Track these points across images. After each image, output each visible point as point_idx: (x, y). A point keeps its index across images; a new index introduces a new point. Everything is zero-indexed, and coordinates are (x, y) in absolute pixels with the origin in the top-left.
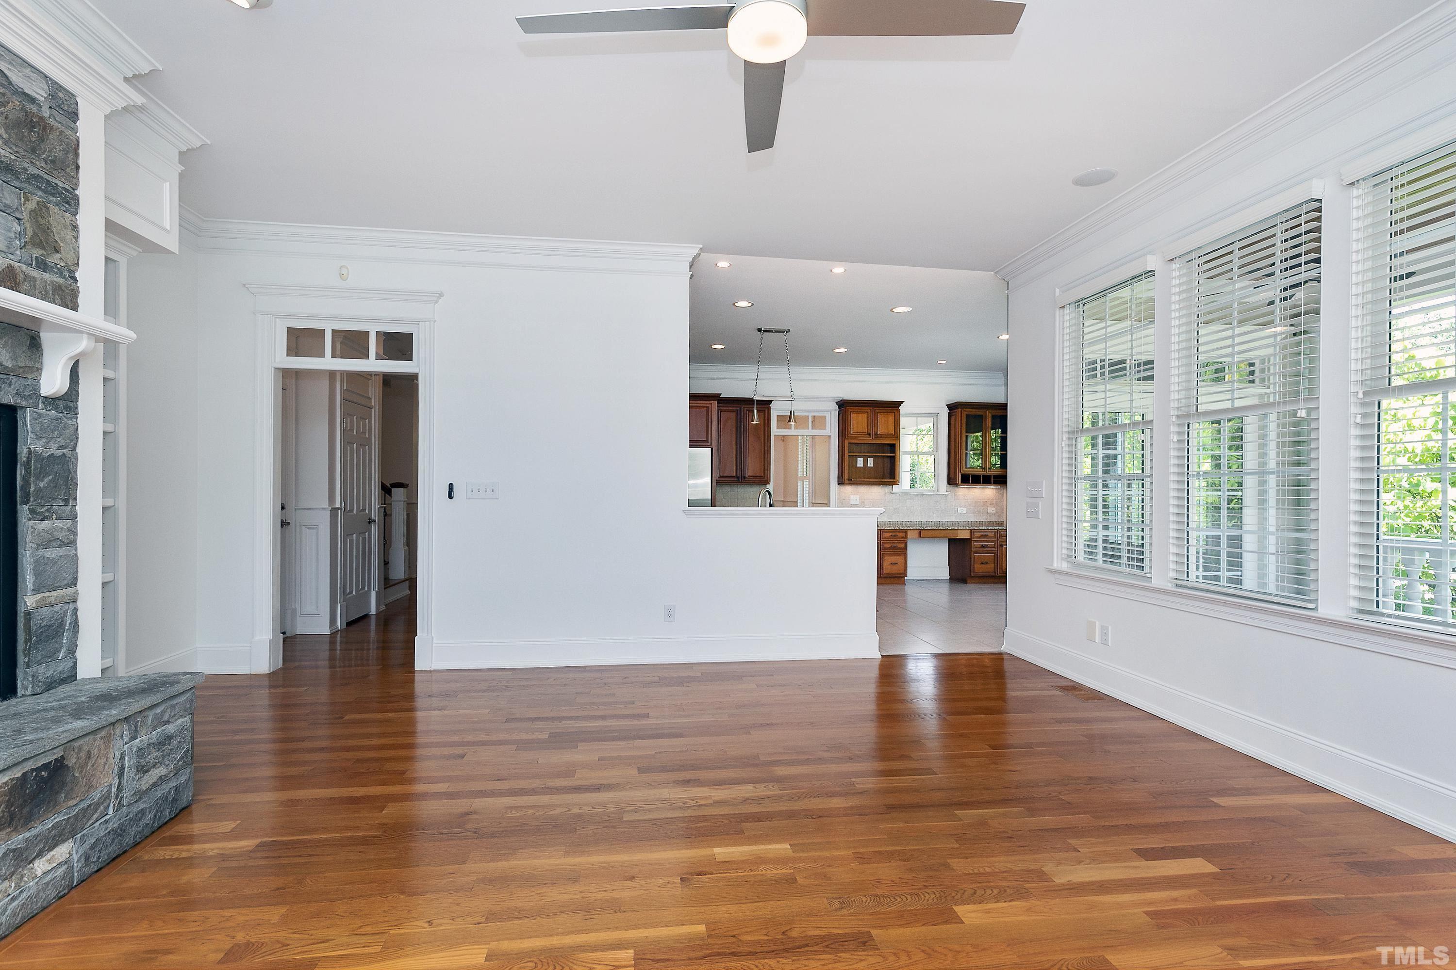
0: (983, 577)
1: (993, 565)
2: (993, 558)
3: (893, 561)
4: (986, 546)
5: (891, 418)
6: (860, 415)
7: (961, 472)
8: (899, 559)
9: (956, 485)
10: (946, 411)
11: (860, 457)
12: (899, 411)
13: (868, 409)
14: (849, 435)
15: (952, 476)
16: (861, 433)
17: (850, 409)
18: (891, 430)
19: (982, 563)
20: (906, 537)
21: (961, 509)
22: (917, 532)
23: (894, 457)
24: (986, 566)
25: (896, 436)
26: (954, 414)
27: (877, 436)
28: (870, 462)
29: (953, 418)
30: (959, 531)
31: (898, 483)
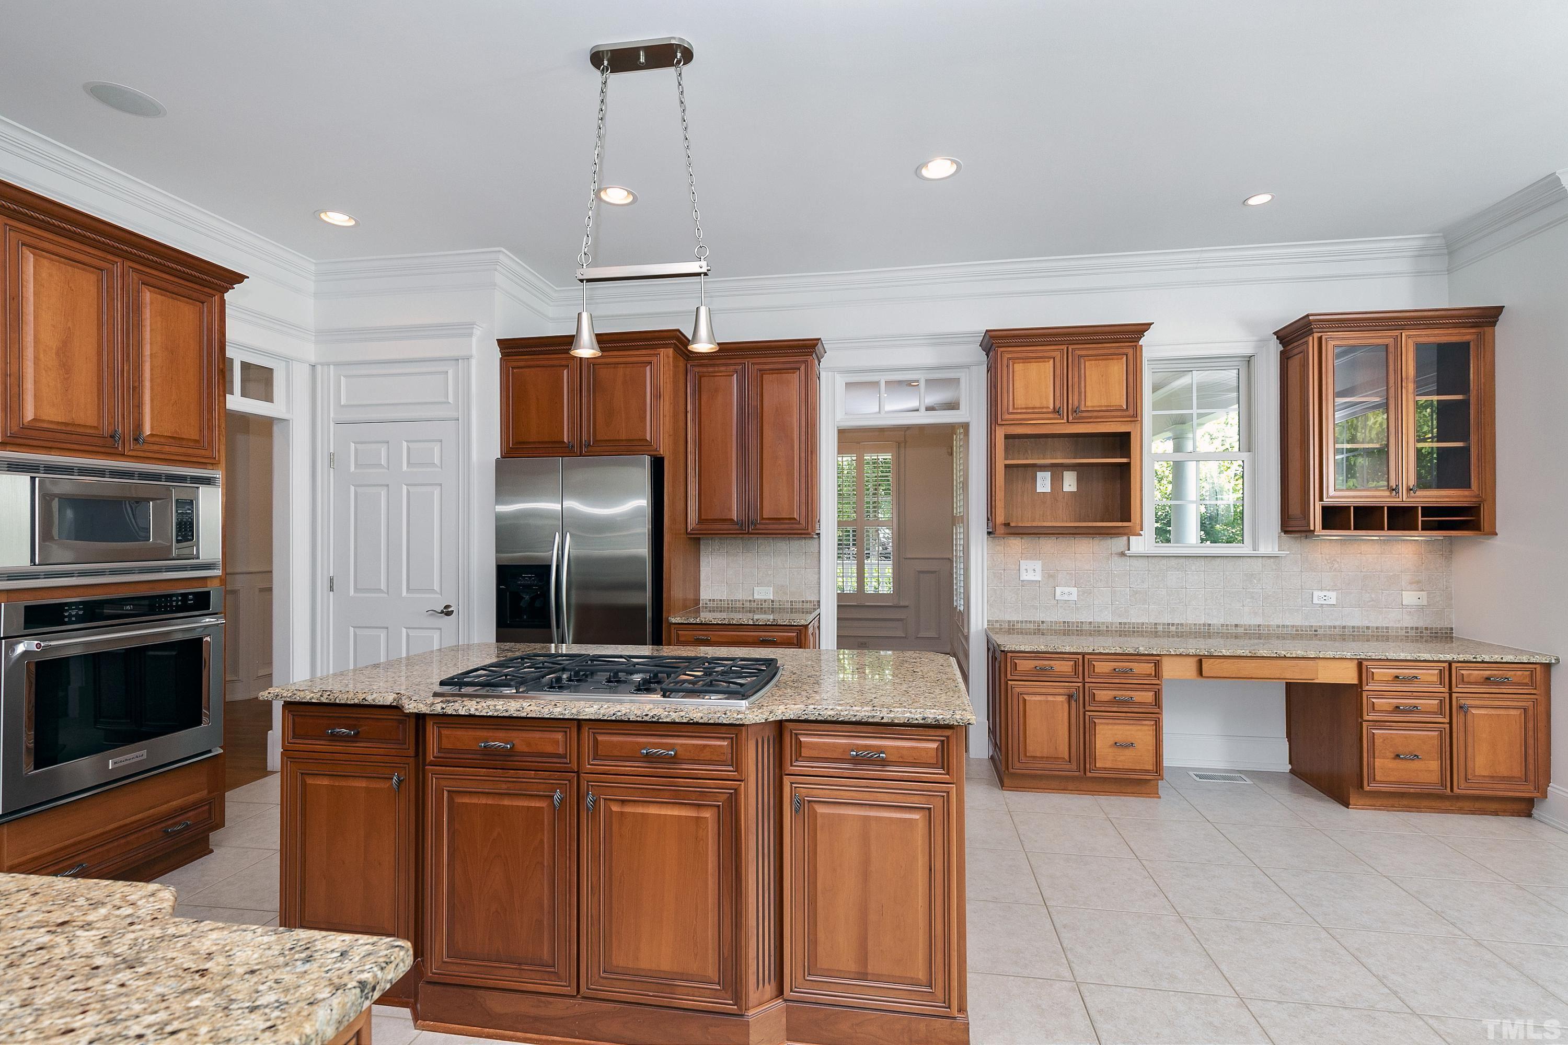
0: (1402, 795)
1: (1434, 765)
2: (1436, 742)
3: (1119, 738)
4: (1413, 710)
5: (1117, 369)
6: (1034, 367)
7: (1321, 499)
8: (1141, 734)
9: (1306, 532)
10: (1275, 348)
11: (1043, 468)
12: (1137, 350)
13: (1056, 352)
14: (1007, 416)
15: (1295, 509)
16: (1032, 410)
17: (1006, 354)
18: (1118, 398)
19: (1398, 756)
20: (1157, 674)
21: (1322, 594)
22: (1192, 664)
23: (1128, 465)
24: (1415, 765)
25: (1131, 412)
26: (1296, 351)
27: (1077, 414)
28: (1070, 483)
29: (1294, 364)
30: (1321, 663)
31: (1138, 531)
